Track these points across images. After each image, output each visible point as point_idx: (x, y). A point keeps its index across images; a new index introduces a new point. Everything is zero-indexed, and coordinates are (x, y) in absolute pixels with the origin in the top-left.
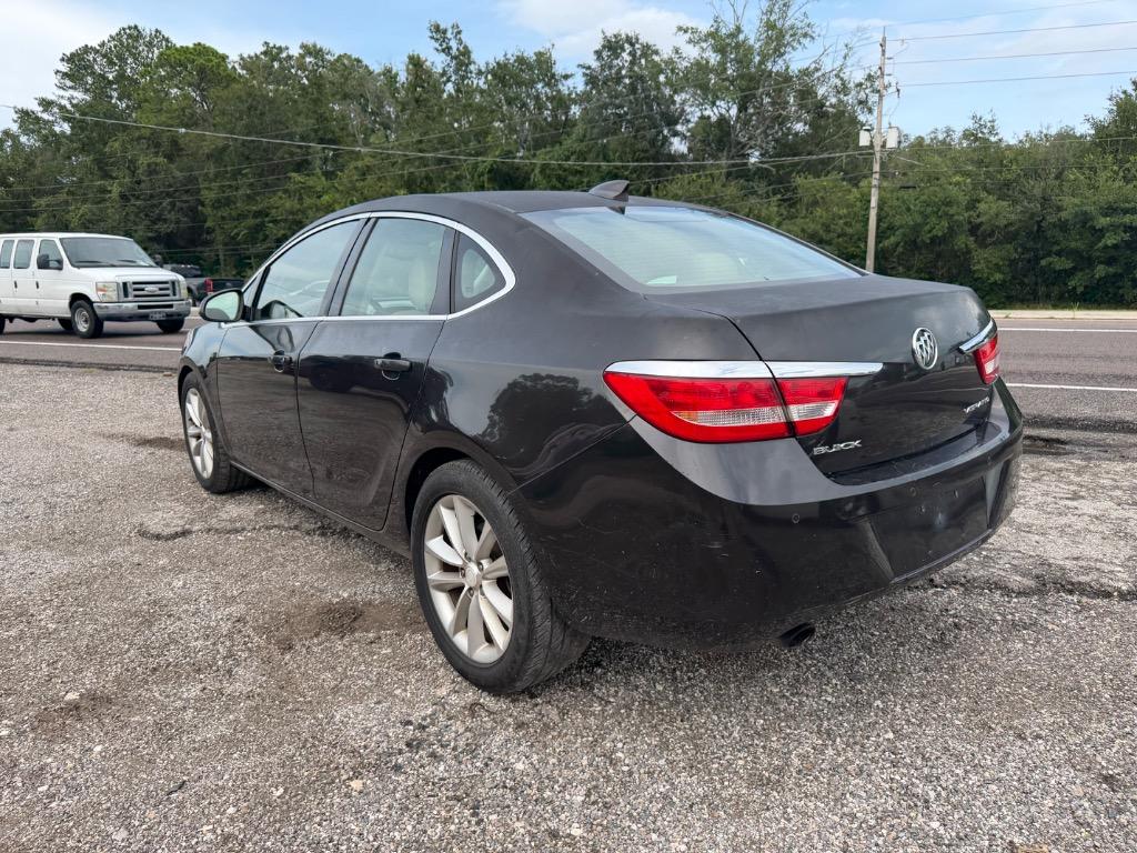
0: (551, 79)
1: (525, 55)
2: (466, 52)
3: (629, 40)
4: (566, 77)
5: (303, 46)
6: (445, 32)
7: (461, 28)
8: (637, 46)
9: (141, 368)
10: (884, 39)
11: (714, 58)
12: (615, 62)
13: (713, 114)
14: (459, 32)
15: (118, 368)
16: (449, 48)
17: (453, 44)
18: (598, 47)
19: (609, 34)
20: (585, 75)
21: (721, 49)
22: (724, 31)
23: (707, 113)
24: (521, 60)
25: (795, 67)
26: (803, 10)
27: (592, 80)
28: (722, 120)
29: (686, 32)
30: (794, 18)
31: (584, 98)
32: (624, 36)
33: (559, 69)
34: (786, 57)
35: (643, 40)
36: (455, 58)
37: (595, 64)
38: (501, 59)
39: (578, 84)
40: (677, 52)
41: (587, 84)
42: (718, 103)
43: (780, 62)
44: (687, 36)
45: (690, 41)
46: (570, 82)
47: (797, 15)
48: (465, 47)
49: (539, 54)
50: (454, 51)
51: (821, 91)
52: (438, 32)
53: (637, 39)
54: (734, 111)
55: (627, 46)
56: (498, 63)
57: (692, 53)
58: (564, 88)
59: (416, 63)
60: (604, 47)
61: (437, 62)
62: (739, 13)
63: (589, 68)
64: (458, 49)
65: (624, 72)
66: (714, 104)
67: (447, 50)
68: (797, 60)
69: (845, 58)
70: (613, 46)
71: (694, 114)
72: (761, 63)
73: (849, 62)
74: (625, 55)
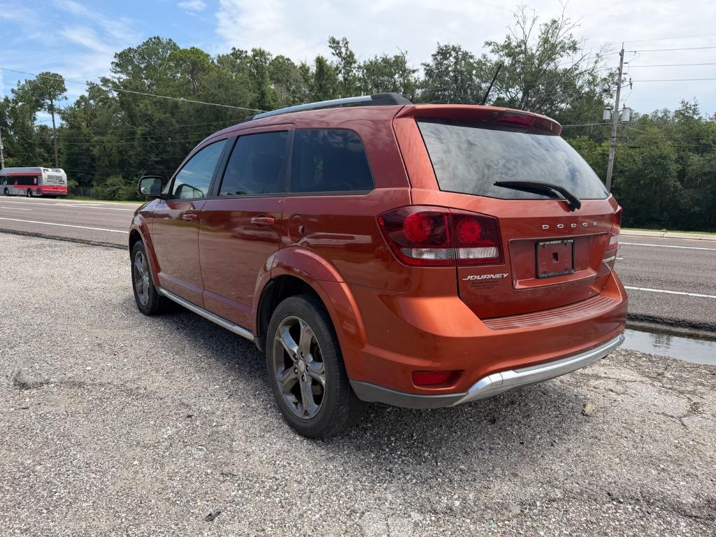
0: (405, 72)
1: (388, 57)
2: (351, 55)
3: (454, 49)
4: (414, 71)
5: (254, 50)
6: (338, 43)
7: (348, 40)
8: (459, 53)
10: (623, 51)
11: (507, 61)
12: (445, 62)
14: (347, 43)
16: (340, 53)
17: (343, 50)
18: (435, 53)
19: (442, 45)
20: (425, 69)
21: (512, 55)
22: (514, 44)
23: (502, 96)
24: (385, 60)
25: (561, 67)
26: (570, 32)
27: (429, 73)
28: (512, 100)
29: (490, 44)
30: (562, 36)
31: (424, 85)
32: (451, 46)
33: (409, 66)
34: (556, 61)
35: (463, 49)
36: (344, 59)
37: (431, 62)
38: (373, 59)
39: (421, 76)
40: (484, 58)
41: (426, 74)
42: (510, 90)
43: (552, 64)
44: (491, 48)
45: (493, 51)
46: (416, 75)
47: (565, 35)
48: (351, 52)
49: (396, 57)
50: (343, 55)
51: (579, 83)
52: (334, 43)
53: (460, 49)
54: (520, 95)
55: (453, 52)
56: (371, 62)
57: (494, 58)
58: (412, 78)
59: (320, 62)
60: (438, 53)
61: (332, 60)
62: (527, 33)
63: (428, 66)
64: (346, 54)
65: (450, 69)
66: (507, 90)
67: (339, 54)
68: (563, 62)
69: (596, 62)
70: (444, 53)
72: (540, 65)
73: (598, 65)
74: (451, 59)
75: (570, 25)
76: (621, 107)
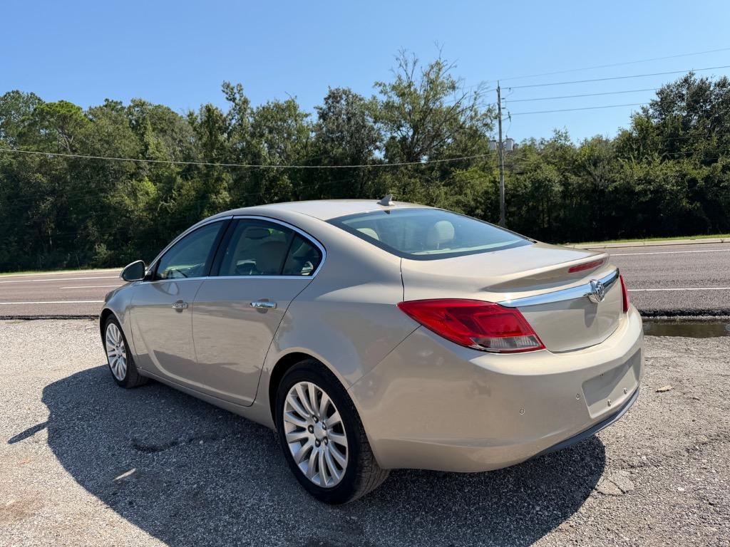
0: (297, 117)
1: (280, 103)
2: (246, 101)
3: (344, 92)
4: (306, 116)
5: (133, 101)
6: (232, 88)
7: (242, 87)
8: (350, 96)
9: (54, 318)
10: (499, 88)
11: (397, 100)
12: (337, 105)
13: (398, 135)
14: (241, 89)
15: (37, 318)
16: (235, 98)
17: (237, 96)
18: (326, 96)
19: (333, 89)
20: (318, 113)
21: (402, 95)
23: (395, 135)
24: (277, 106)
25: (445, 106)
26: (448, 73)
27: (323, 116)
28: (404, 139)
29: (380, 85)
30: (443, 77)
31: (318, 128)
32: (341, 90)
33: (301, 110)
34: (441, 100)
35: (353, 92)
36: (238, 104)
37: (325, 107)
38: (265, 104)
39: (314, 119)
40: (374, 99)
41: (320, 118)
42: (401, 129)
43: (438, 103)
44: (380, 89)
45: (381, 92)
46: (308, 119)
48: (245, 98)
49: (288, 102)
50: (237, 100)
51: (462, 119)
52: (228, 88)
53: (350, 92)
54: (411, 133)
55: (344, 96)
56: (263, 108)
57: (382, 99)
58: (305, 122)
59: (209, 110)
60: (330, 96)
61: (224, 107)
62: (410, 75)
63: (321, 109)
64: (240, 99)
65: (342, 111)
66: (398, 129)
67: (233, 100)
68: (448, 101)
69: (475, 99)
70: (334, 97)
71: (387, 136)
73: (477, 102)
74: (343, 102)
75: (448, 67)
76: (504, 138)
